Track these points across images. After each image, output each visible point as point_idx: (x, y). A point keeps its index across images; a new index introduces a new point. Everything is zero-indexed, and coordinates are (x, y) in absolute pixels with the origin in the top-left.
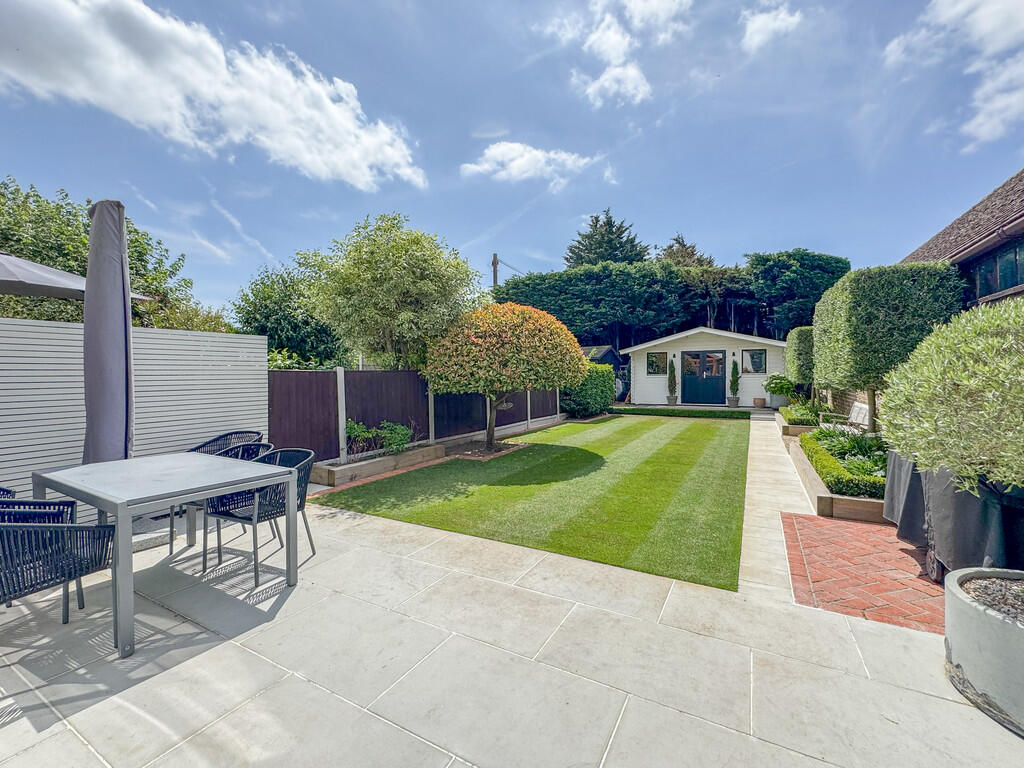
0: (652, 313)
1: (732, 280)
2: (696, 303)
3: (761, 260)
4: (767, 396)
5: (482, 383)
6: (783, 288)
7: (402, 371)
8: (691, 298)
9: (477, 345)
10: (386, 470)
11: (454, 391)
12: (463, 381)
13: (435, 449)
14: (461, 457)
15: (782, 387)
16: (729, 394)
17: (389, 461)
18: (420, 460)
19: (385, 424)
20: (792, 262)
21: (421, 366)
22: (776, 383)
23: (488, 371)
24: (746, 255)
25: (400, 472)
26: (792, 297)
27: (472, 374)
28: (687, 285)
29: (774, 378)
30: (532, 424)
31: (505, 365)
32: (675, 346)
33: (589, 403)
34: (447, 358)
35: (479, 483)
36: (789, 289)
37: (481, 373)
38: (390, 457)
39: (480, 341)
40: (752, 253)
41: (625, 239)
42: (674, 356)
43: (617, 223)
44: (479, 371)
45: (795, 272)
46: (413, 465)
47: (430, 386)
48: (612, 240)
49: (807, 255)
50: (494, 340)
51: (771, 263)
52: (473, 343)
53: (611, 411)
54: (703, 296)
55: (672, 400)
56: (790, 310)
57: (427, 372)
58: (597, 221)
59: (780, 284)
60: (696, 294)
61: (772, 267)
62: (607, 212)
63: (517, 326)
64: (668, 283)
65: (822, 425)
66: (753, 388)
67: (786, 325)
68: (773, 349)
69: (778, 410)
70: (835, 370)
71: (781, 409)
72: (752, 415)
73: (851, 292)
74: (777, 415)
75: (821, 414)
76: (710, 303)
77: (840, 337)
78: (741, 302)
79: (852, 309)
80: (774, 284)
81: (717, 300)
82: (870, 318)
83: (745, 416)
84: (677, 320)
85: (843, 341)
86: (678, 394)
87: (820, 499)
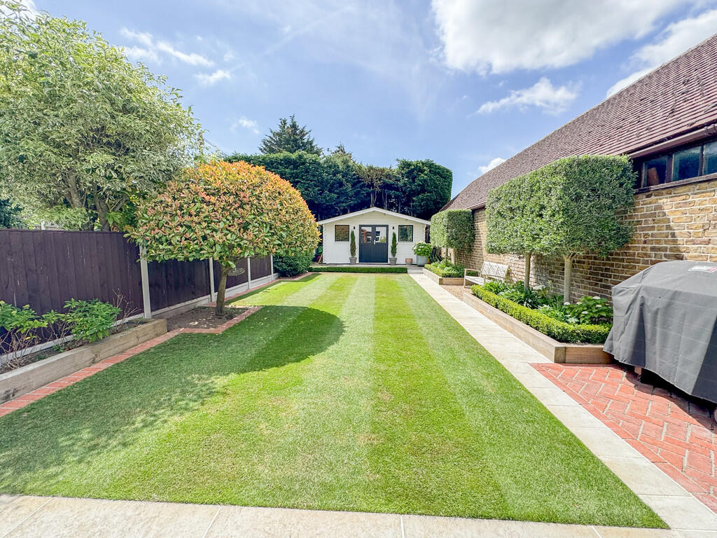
0: (336, 196)
1: (388, 176)
2: (364, 190)
3: (406, 165)
4: (414, 257)
5: (218, 248)
6: (419, 185)
7: (97, 233)
8: (361, 187)
9: (208, 203)
10: (77, 368)
11: (181, 257)
12: (193, 246)
13: (155, 326)
14: (188, 331)
15: (425, 251)
16: (390, 255)
17: (84, 353)
18: (132, 343)
19: (73, 303)
20: (425, 168)
21: (127, 227)
22: (421, 248)
23: (226, 235)
24: (398, 160)
25: (102, 366)
26: (423, 191)
27: (205, 238)
28: (358, 178)
29: (419, 245)
30: (252, 285)
31: (246, 229)
32: (356, 220)
33: (297, 264)
34: (167, 218)
35: (224, 371)
36: (422, 186)
37: (218, 236)
38: (82, 349)
39: (213, 199)
40: (401, 159)
41: (305, 141)
42: (354, 228)
43: (300, 127)
44: (214, 233)
45: (426, 175)
46: (122, 352)
47: (143, 251)
48: (297, 140)
49: (433, 164)
50: (231, 199)
51: (413, 167)
52: (203, 201)
53: (310, 270)
54: (369, 186)
55: (352, 260)
56: (422, 200)
57: (138, 234)
58: (285, 124)
59: (417, 183)
60: (364, 185)
61: (413, 170)
62: (292, 118)
63: (255, 186)
64: (347, 174)
65: (466, 277)
66: (405, 251)
67: (419, 210)
68: (418, 224)
69: (423, 266)
70: (534, 239)
71: (426, 266)
72: (408, 271)
73: (566, 175)
74: (424, 270)
75: (466, 269)
76: (373, 192)
77: (547, 213)
78: (392, 192)
79: (565, 189)
80: (414, 182)
81: (378, 189)
82: (578, 198)
83: (404, 271)
84: (352, 202)
85: (554, 215)
86: (357, 255)
87: (557, 349)
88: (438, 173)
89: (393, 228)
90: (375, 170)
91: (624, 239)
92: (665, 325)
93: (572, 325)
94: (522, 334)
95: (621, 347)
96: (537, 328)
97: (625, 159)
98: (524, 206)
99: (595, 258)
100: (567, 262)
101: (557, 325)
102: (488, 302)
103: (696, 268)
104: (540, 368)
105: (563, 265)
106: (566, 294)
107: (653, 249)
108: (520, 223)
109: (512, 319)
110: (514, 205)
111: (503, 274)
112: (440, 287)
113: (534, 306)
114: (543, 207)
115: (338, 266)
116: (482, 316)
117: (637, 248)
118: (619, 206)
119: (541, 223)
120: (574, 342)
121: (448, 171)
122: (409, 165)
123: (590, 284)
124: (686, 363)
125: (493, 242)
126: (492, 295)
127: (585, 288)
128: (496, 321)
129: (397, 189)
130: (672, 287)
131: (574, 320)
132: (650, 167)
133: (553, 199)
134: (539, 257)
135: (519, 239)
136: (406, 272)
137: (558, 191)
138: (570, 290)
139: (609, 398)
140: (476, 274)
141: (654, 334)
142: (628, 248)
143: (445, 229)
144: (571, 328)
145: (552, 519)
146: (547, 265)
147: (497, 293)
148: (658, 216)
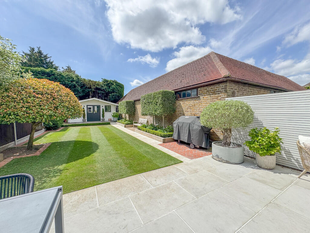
2: (87, 90)
4: (112, 118)
6: (112, 90)
15: (117, 115)
20: (114, 83)
22: (115, 115)
28: (84, 84)
29: (114, 113)
40: (104, 79)
41: (48, 61)
42: (84, 106)
43: (44, 54)
48: (43, 60)
51: (109, 82)
54: (89, 88)
55: (84, 121)
58: (34, 50)
60: (86, 87)
62: (39, 48)
64: (78, 82)
65: (134, 124)
66: (108, 116)
67: (112, 99)
68: (113, 105)
69: (116, 121)
70: (155, 111)
71: (118, 121)
72: (111, 123)
73: (162, 95)
74: (117, 123)
75: (134, 121)
76: (91, 91)
77: (158, 104)
78: (100, 92)
79: (162, 98)
80: (110, 88)
81: (93, 90)
82: (165, 101)
83: (109, 124)
84: (81, 95)
85: (160, 105)
86: (86, 118)
87: (163, 139)
88: (119, 86)
89: (103, 106)
90: (92, 81)
91: (174, 111)
92: (182, 130)
93: (166, 133)
94: (155, 138)
95: (175, 137)
96: (158, 136)
97: (173, 91)
98: (152, 102)
99: (169, 116)
100: (163, 117)
101: (162, 134)
102: (144, 131)
103: (186, 117)
104: (160, 145)
105: (162, 118)
106: (163, 126)
107: (180, 113)
108: (151, 107)
109: (151, 134)
110: (149, 101)
111: (146, 122)
112: (125, 128)
113: (156, 130)
114: (157, 102)
115: (77, 123)
116: (142, 135)
117: (177, 113)
118: (173, 103)
119: (156, 107)
120: (166, 137)
121: (122, 85)
122: (107, 81)
123: (168, 123)
124: (186, 136)
125: (144, 112)
126: (144, 129)
127: (167, 124)
128: (147, 136)
129: (102, 90)
130: (183, 121)
131: (166, 132)
132: (178, 94)
133: (159, 100)
134: (156, 116)
135: (151, 111)
136: (110, 124)
137: (160, 99)
138: (164, 125)
139: (174, 147)
140: (137, 123)
141: (181, 132)
142: (175, 113)
143: (125, 108)
144: (165, 134)
145: (167, 166)
146: (158, 118)
147: (146, 128)
148: (180, 105)
